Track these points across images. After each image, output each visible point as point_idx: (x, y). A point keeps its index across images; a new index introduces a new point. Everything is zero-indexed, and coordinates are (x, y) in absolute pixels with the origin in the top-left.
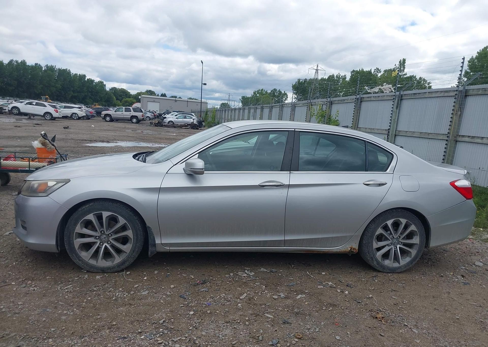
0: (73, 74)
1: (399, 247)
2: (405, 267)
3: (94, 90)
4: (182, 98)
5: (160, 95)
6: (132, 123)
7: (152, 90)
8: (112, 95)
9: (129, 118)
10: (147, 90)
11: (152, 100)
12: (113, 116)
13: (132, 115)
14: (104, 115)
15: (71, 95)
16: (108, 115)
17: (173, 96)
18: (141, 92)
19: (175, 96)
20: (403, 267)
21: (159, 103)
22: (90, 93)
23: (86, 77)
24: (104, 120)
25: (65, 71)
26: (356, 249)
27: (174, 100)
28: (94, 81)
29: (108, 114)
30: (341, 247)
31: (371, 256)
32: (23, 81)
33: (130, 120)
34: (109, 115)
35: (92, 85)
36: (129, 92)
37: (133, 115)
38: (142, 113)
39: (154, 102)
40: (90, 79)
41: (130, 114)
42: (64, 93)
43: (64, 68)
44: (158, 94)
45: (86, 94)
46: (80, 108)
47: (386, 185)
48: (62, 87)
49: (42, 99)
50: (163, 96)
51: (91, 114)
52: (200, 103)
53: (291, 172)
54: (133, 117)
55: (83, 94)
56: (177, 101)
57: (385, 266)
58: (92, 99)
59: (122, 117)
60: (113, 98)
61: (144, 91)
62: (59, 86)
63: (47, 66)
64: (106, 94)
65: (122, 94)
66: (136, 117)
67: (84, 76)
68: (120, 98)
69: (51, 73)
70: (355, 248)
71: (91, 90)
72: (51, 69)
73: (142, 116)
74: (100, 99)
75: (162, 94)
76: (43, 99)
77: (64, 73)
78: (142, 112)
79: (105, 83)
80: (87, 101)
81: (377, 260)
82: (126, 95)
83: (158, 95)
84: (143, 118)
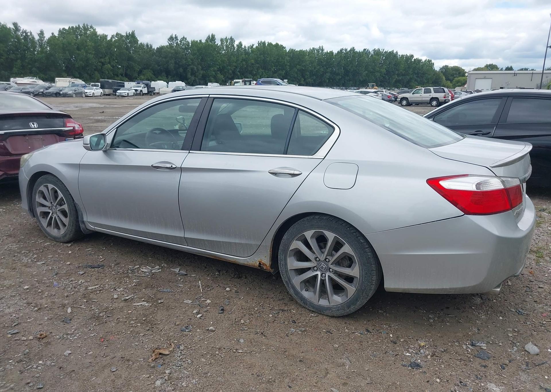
0: (399, 55)
1: (328, 275)
2: (338, 310)
3: (420, 71)
4: (535, 70)
5: (504, 69)
6: (432, 106)
7: (493, 64)
8: (442, 75)
9: (428, 100)
10: (487, 65)
11: (483, 76)
12: (410, 99)
13: (431, 97)
14: (400, 99)
15: (395, 79)
16: (404, 99)
17: (523, 69)
18: (479, 68)
19: (526, 68)
20: (334, 308)
21: (491, 79)
22: (416, 74)
23: (413, 57)
24: (400, 104)
25: (391, 53)
26: (266, 265)
27: (513, 73)
28: (421, 60)
29: (405, 97)
30: (248, 259)
31: (285, 280)
32: (349, 69)
33: (429, 103)
34: (406, 99)
35: (419, 65)
36: (464, 69)
37: (433, 97)
38: (444, 94)
39: (485, 78)
40: (417, 59)
41: (430, 95)
42: (388, 78)
43: (390, 50)
44: (502, 68)
45: (411, 76)
46: (376, 92)
47: (299, 176)
48: (386, 71)
49: (368, 86)
50: (508, 70)
51: (388, 99)
52: (541, 74)
53: (190, 151)
54: (433, 99)
55: (408, 77)
56: (517, 74)
57: (308, 300)
58: (417, 82)
59: (421, 100)
60: (442, 78)
61: (483, 66)
62: (384, 71)
63: (374, 50)
64: (434, 75)
65: (455, 72)
66: (436, 99)
67: (412, 56)
68: (451, 78)
69: (377, 57)
70: (265, 263)
71: (417, 72)
72: (377, 53)
73: (445, 97)
74: (426, 81)
75: (507, 67)
76: (370, 86)
77: (391, 56)
78: (444, 92)
79: (433, 61)
80: (411, 84)
81: (294, 288)
82: (459, 73)
83: (502, 70)
84: (445, 100)
